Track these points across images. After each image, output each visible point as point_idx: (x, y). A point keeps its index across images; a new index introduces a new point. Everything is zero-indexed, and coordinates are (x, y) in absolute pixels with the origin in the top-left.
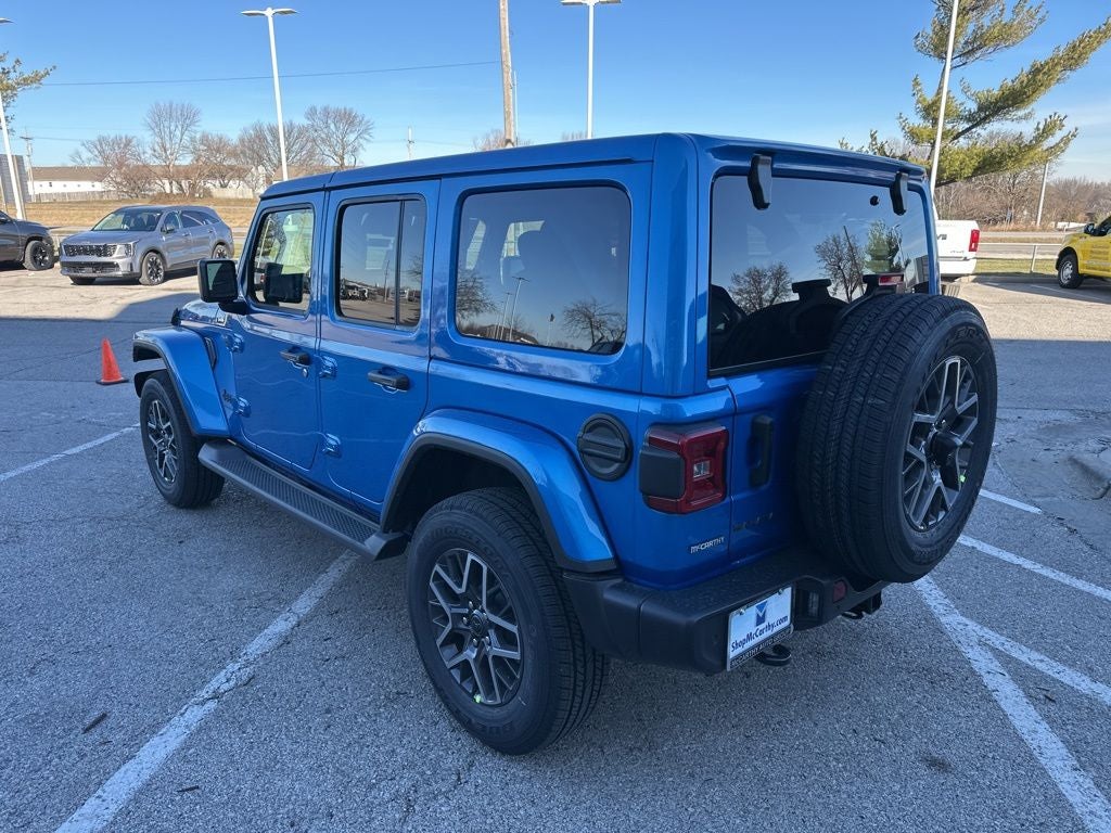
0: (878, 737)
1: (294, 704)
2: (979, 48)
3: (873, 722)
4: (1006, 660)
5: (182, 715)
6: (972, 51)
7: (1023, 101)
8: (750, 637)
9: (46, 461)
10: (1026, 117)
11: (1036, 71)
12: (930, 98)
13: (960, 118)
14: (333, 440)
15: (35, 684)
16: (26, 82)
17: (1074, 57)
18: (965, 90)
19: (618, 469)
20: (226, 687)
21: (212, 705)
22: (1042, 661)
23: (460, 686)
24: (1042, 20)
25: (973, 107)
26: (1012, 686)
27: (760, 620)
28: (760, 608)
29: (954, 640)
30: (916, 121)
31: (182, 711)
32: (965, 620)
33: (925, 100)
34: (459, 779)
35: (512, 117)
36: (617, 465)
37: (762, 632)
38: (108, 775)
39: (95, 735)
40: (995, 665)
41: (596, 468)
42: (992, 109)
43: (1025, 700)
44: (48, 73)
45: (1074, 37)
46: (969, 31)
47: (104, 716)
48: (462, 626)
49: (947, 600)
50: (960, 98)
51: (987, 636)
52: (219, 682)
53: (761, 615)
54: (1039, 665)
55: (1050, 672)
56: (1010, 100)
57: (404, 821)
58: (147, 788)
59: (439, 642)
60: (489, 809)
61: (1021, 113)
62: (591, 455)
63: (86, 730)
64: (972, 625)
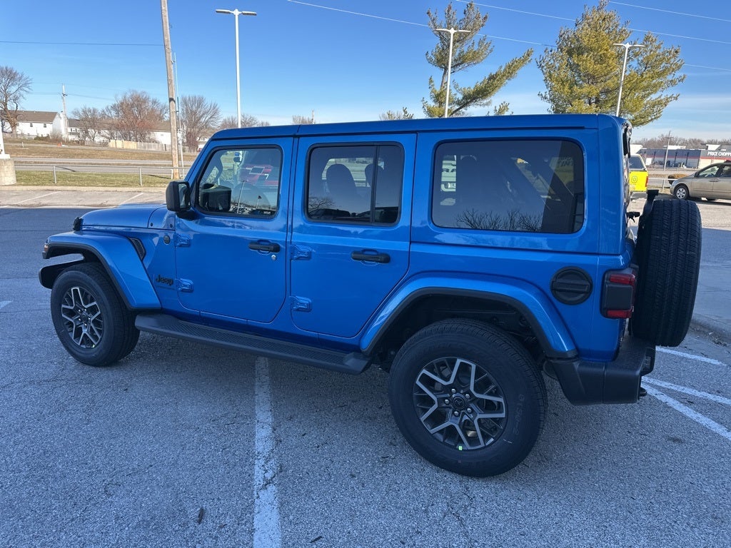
0: (641, 433)
1: (326, 476)
2: (461, 64)
4: (659, 388)
5: (258, 497)
6: (459, 64)
7: (486, 95)
10: (487, 104)
11: (492, 78)
12: (438, 89)
13: (454, 102)
14: (304, 301)
15: (120, 502)
17: (510, 71)
18: (456, 87)
19: (584, 297)
20: (269, 475)
21: (272, 488)
23: (444, 443)
24: (491, 51)
25: (460, 97)
26: (671, 399)
30: (431, 104)
31: (256, 495)
33: (436, 91)
35: (173, 84)
36: (582, 295)
38: (248, 545)
39: (209, 523)
41: (565, 298)
42: (470, 99)
43: (682, 405)
45: (509, 61)
46: (457, 54)
47: (202, 510)
48: (444, 405)
50: (454, 91)
54: (672, 388)
55: (679, 390)
56: (480, 94)
58: (286, 546)
59: (423, 418)
61: (485, 101)
62: (560, 291)
63: (199, 522)
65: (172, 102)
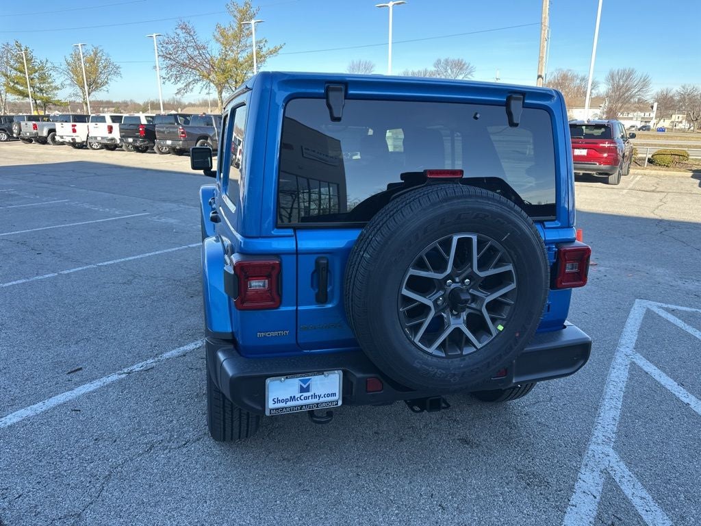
0: (444, 505)
1: (155, 385)
3: (452, 494)
4: (611, 489)
5: (108, 377)
8: (293, 398)
9: (177, 249)
15: (73, 348)
16: (271, 53)
20: (137, 370)
21: (124, 376)
22: (642, 498)
26: (594, 506)
27: (303, 390)
28: (304, 382)
29: (584, 463)
31: (110, 375)
32: (611, 452)
34: (184, 445)
35: (544, 59)
37: (306, 398)
38: (57, 394)
39: (70, 376)
40: (597, 490)
43: (591, 519)
44: (281, 47)
47: (81, 369)
49: (614, 435)
51: (616, 468)
52: (136, 368)
53: (305, 386)
54: (636, 502)
55: (640, 508)
57: (140, 455)
58: (64, 404)
60: (181, 464)
63: (69, 373)
64: (614, 456)
65: (540, 79)
